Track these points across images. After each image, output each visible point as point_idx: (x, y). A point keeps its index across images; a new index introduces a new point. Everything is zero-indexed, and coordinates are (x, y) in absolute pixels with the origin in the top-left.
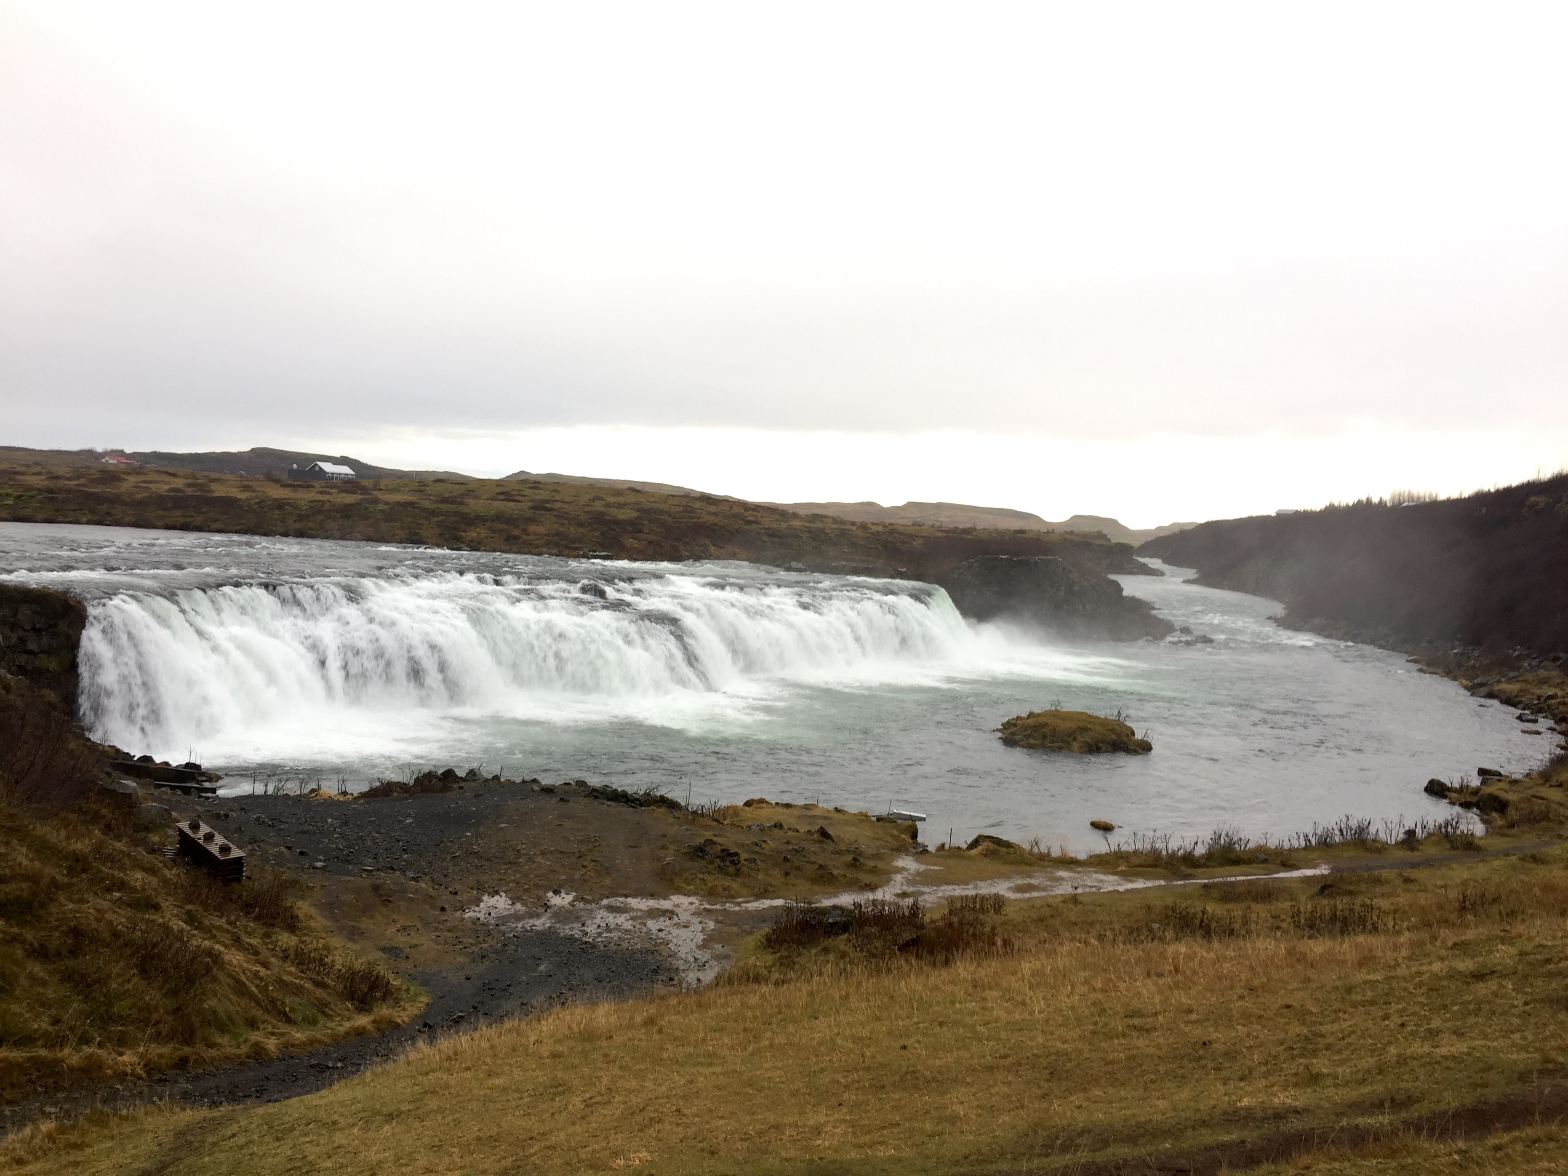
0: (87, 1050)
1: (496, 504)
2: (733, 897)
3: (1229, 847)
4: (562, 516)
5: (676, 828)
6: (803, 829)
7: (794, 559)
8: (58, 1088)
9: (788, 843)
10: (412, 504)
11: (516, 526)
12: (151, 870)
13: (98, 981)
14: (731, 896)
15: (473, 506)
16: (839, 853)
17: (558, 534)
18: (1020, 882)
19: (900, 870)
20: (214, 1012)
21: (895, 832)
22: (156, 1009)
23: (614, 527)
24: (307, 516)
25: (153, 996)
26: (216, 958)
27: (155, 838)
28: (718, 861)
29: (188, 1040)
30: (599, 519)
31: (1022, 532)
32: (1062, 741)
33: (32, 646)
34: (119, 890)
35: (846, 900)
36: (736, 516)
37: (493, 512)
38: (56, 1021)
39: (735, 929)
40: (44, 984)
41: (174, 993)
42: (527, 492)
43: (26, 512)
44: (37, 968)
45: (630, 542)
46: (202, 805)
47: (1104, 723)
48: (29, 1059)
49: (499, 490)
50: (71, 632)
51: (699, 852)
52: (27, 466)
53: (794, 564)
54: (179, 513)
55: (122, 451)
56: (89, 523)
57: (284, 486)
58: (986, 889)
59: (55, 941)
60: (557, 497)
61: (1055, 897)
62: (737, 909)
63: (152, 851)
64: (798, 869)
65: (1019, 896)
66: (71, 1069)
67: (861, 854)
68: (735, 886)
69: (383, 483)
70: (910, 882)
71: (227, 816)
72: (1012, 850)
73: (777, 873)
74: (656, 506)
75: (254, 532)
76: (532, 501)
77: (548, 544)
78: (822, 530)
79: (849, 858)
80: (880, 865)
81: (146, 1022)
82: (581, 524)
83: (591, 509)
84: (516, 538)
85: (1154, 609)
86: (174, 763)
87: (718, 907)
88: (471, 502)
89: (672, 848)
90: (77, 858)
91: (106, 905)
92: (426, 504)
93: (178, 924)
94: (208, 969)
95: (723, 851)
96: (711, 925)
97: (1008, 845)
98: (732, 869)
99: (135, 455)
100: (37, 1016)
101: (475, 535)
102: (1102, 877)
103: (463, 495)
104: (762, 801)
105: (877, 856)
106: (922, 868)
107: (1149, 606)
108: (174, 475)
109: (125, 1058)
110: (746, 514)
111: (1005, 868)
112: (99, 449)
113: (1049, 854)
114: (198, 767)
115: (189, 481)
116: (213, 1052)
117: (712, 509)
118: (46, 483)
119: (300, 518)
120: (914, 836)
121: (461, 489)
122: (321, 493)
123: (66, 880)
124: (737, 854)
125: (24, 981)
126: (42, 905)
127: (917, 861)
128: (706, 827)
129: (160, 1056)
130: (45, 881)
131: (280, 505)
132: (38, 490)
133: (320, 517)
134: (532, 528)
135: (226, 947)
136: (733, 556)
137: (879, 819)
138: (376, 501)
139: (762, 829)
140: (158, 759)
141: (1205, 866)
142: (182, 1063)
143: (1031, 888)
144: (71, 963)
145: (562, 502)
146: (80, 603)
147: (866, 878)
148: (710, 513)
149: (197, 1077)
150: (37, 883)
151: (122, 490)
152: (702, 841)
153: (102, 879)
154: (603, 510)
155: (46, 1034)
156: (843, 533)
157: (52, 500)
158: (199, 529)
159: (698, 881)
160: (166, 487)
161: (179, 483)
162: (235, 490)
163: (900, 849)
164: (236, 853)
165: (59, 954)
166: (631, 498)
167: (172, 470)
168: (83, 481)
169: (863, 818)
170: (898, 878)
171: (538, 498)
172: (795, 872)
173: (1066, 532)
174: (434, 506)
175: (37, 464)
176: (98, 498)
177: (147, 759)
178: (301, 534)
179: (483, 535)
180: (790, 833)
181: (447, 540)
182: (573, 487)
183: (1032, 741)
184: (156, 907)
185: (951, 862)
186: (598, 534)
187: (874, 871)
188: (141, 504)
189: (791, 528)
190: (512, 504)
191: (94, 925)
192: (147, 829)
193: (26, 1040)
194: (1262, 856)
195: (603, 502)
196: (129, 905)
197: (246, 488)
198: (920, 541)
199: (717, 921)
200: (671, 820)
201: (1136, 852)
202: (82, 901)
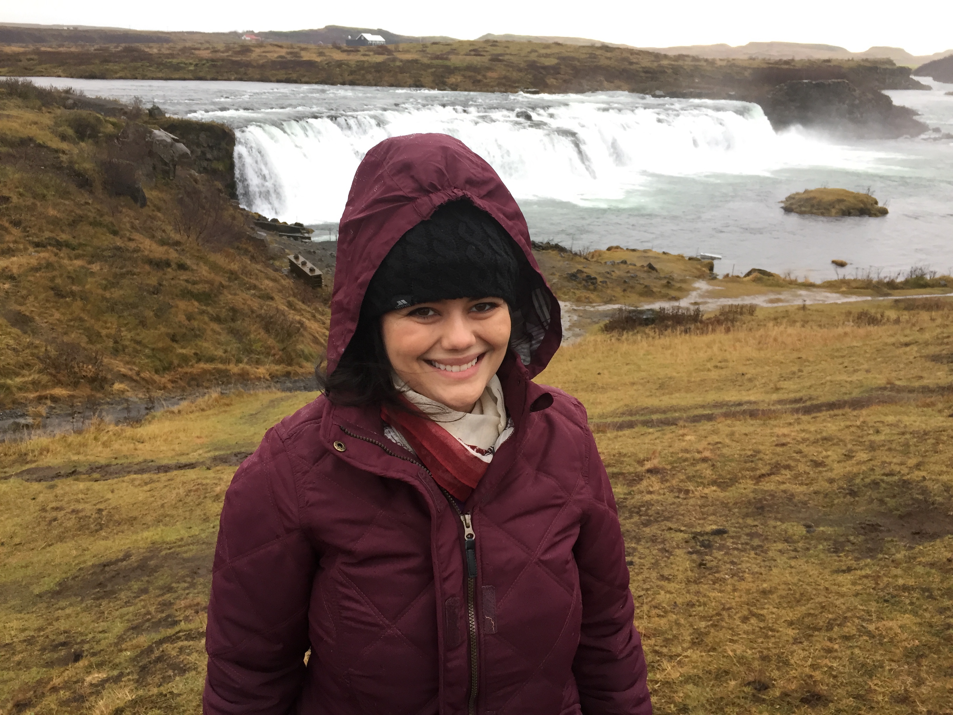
0: (241, 365)
1: (468, 58)
2: (591, 303)
3: (921, 277)
4: (510, 65)
5: (561, 263)
6: (639, 264)
7: (658, 89)
8: (229, 383)
9: (628, 272)
10: (416, 61)
11: (479, 74)
12: (274, 280)
13: (244, 334)
14: (590, 302)
15: (455, 60)
16: (660, 279)
17: (505, 77)
18: (773, 296)
19: (695, 289)
20: (303, 351)
21: (699, 267)
22: (274, 348)
23: (542, 71)
24: (355, 71)
25: (271, 342)
26: (301, 324)
27: (277, 263)
28: (584, 282)
29: (290, 364)
30: (533, 66)
31: (829, 61)
32: (825, 209)
33: (209, 156)
34: (254, 289)
35: (657, 306)
36: (625, 59)
37: (465, 64)
38: (226, 351)
39: (589, 321)
40: (219, 334)
41: (282, 341)
42: (489, 48)
43: (201, 74)
44: (216, 326)
45: (551, 81)
46: (302, 246)
47: (856, 196)
48: (214, 369)
49: (471, 48)
50: (228, 148)
51: (573, 277)
52: (201, 43)
53: (658, 92)
54: (283, 72)
55: (252, 32)
56: (236, 79)
57: (344, 51)
58: (747, 301)
59: (224, 314)
60: (508, 51)
61: (792, 306)
62: (592, 309)
63: (276, 270)
64: (632, 287)
65: (770, 305)
66: (234, 374)
67: (673, 279)
68: (593, 296)
69: (401, 46)
70: (701, 296)
71: (314, 252)
72: (771, 278)
73: (619, 289)
74: (572, 54)
75: (326, 83)
76: (492, 55)
77: (499, 84)
78: (681, 67)
79: (664, 282)
80: (684, 286)
81: (268, 354)
82: (520, 70)
83: (528, 59)
84: (479, 81)
85: (918, 114)
86: (289, 223)
87: (581, 308)
88: (453, 57)
89: (558, 274)
90: (232, 272)
91: (247, 297)
92: (426, 61)
93: (283, 307)
94: (299, 330)
95: (587, 276)
96: (575, 318)
97: (769, 274)
98: (592, 287)
99: (260, 34)
100: (216, 349)
101: (454, 80)
102: (829, 294)
103: (449, 53)
104: (617, 247)
105: (684, 281)
106: (710, 288)
107: (915, 113)
108: (281, 47)
109: (260, 370)
110: (631, 57)
111: (765, 289)
112: (240, 31)
113: (796, 280)
114: (301, 225)
115: (289, 50)
116: (303, 370)
117: (609, 55)
118: (210, 55)
119: (352, 73)
120: (711, 268)
121: (448, 49)
122: (364, 55)
123: (227, 284)
124: (595, 278)
125: (209, 332)
126: (216, 296)
127: (708, 284)
128: (580, 263)
129: (277, 370)
130: (216, 284)
131: (340, 64)
132: (207, 60)
133: (363, 72)
134: (489, 74)
135: (309, 319)
136: (618, 88)
137: (690, 259)
138: (394, 60)
139: (613, 264)
140: (281, 220)
141: (902, 288)
142: (288, 374)
143: (778, 300)
144: (232, 325)
145: (511, 54)
146: (231, 130)
147: (673, 293)
148: (607, 58)
149: (295, 381)
150: (212, 285)
151: (252, 58)
152: (575, 270)
153: (245, 284)
154: (536, 59)
155: (221, 357)
156: (696, 68)
157: (214, 66)
158: (295, 82)
159: (571, 294)
160: (276, 55)
161: (283, 52)
162: (314, 55)
163: (700, 276)
164: (318, 272)
165: (226, 321)
166: (555, 50)
167: (280, 44)
168: (230, 53)
169: (681, 258)
170: (694, 294)
171: (495, 52)
172: (630, 289)
173: (863, 60)
174: (429, 62)
175: (208, 42)
176: (238, 64)
177: (275, 220)
178: (352, 83)
179: (459, 80)
180: (630, 267)
181: (437, 84)
182: (519, 43)
183: (803, 209)
184: (272, 299)
185: (730, 285)
186: (530, 77)
187: (680, 289)
188: (262, 67)
189: (660, 66)
190: (478, 58)
191: (242, 306)
192: (273, 258)
193: (211, 360)
194: (943, 282)
195: (536, 54)
196: (259, 297)
197: (321, 54)
198: (749, 71)
199: (579, 316)
200: (559, 258)
201: (855, 280)
202: (235, 294)
